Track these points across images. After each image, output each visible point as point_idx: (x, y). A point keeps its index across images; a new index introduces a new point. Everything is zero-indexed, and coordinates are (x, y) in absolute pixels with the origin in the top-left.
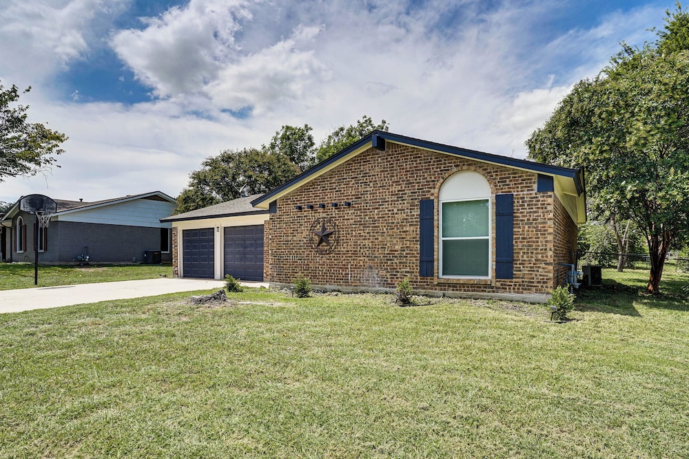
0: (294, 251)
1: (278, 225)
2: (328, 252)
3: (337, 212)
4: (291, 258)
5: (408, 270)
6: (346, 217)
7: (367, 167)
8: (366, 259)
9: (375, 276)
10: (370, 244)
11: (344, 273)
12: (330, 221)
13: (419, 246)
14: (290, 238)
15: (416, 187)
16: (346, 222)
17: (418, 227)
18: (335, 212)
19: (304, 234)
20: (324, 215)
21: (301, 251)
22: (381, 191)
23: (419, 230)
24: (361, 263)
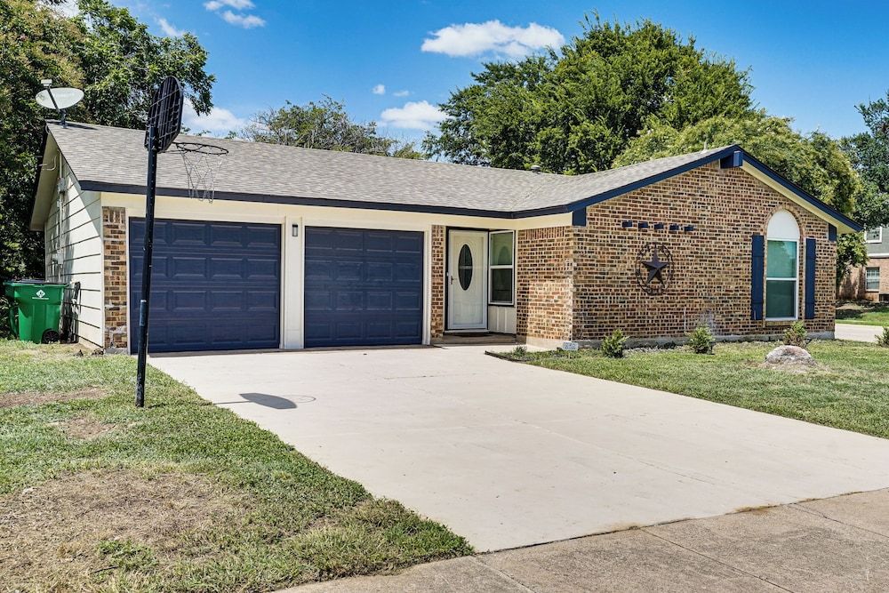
0: (613, 289)
1: (588, 247)
2: (660, 291)
3: (671, 237)
4: (609, 299)
5: (741, 313)
6: (681, 246)
7: (705, 185)
8: (703, 300)
9: (712, 321)
10: (707, 282)
11: (679, 319)
12: (662, 248)
13: (750, 286)
14: (607, 269)
15: (750, 220)
16: (681, 251)
17: (750, 264)
18: (669, 238)
19: (627, 264)
20: (656, 239)
21: (623, 289)
22: (718, 218)
23: (750, 268)
24: (698, 307)
